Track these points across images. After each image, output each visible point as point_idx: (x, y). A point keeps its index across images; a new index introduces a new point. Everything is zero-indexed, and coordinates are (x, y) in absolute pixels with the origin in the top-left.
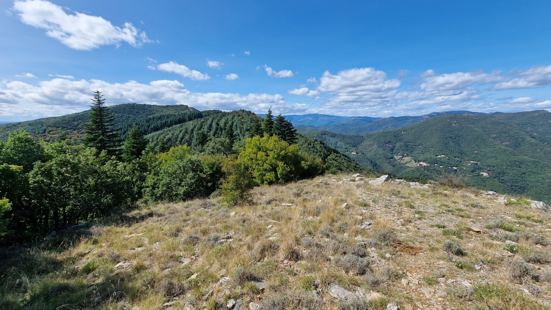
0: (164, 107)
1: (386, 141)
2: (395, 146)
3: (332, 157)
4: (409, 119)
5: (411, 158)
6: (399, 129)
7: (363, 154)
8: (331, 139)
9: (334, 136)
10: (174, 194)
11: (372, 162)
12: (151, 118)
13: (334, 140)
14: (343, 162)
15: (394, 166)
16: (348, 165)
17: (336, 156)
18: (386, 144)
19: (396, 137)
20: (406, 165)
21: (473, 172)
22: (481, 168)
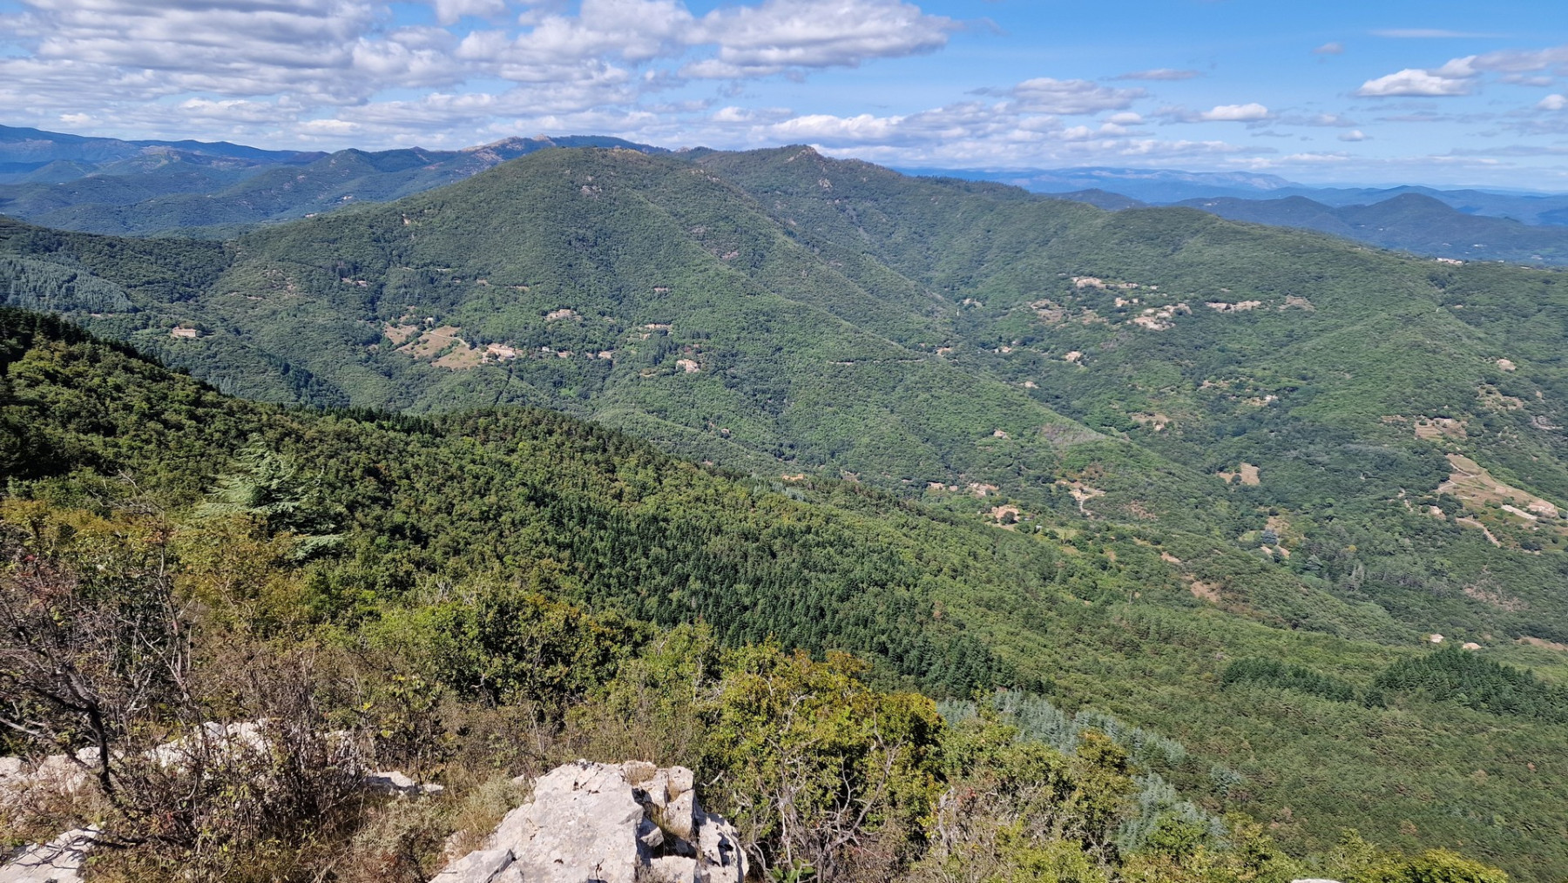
1: (341, 265)
2: (382, 286)
4: (425, 164)
5: (454, 331)
6: (388, 204)
7: (238, 332)
8: (29, 262)
9: (47, 243)
11: (287, 369)
13: (53, 266)
15: (390, 376)
18: (342, 275)
19: (383, 244)
20: (436, 365)
21: (656, 361)
22: (678, 346)
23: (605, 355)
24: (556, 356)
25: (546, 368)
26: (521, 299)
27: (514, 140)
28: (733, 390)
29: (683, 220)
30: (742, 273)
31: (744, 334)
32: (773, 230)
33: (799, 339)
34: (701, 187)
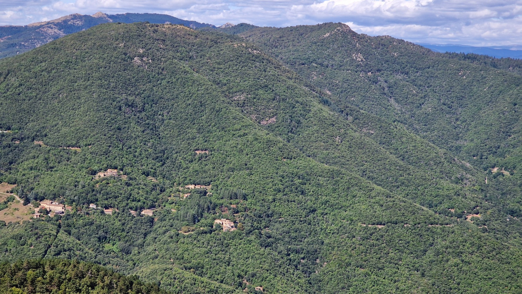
21: (195, 219)
22: (216, 206)
23: (148, 213)
24: (102, 212)
25: (92, 224)
26: (73, 159)
27: (75, 17)
28: (268, 249)
29: (225, 88)
30: (279, 138)
31: (279, 196)
32: (309, 99)
33: (332, 201)
34: (243, 59)
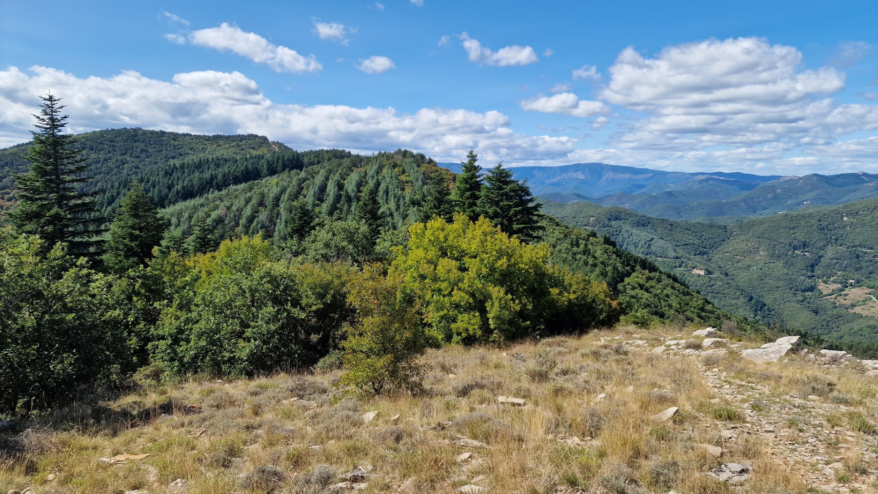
0: (208, 138)
1: (795, 243)
2: (820, 257)
3: (638, 280)
4: (866, 182)
5: (868, 291)
6: (834, 207)
7: (727, 275)
8: (635, 231)
9: (643, 223)
10: (226, 359)
11: (751, 299)
12: (177, 165)
13: (645, 233)
14: (667, 296)
15: (817, 313)
16: (680, 304)
17: (649, 279)
18: (795, 248)
19: (826, 231)
20: (852, 311)
